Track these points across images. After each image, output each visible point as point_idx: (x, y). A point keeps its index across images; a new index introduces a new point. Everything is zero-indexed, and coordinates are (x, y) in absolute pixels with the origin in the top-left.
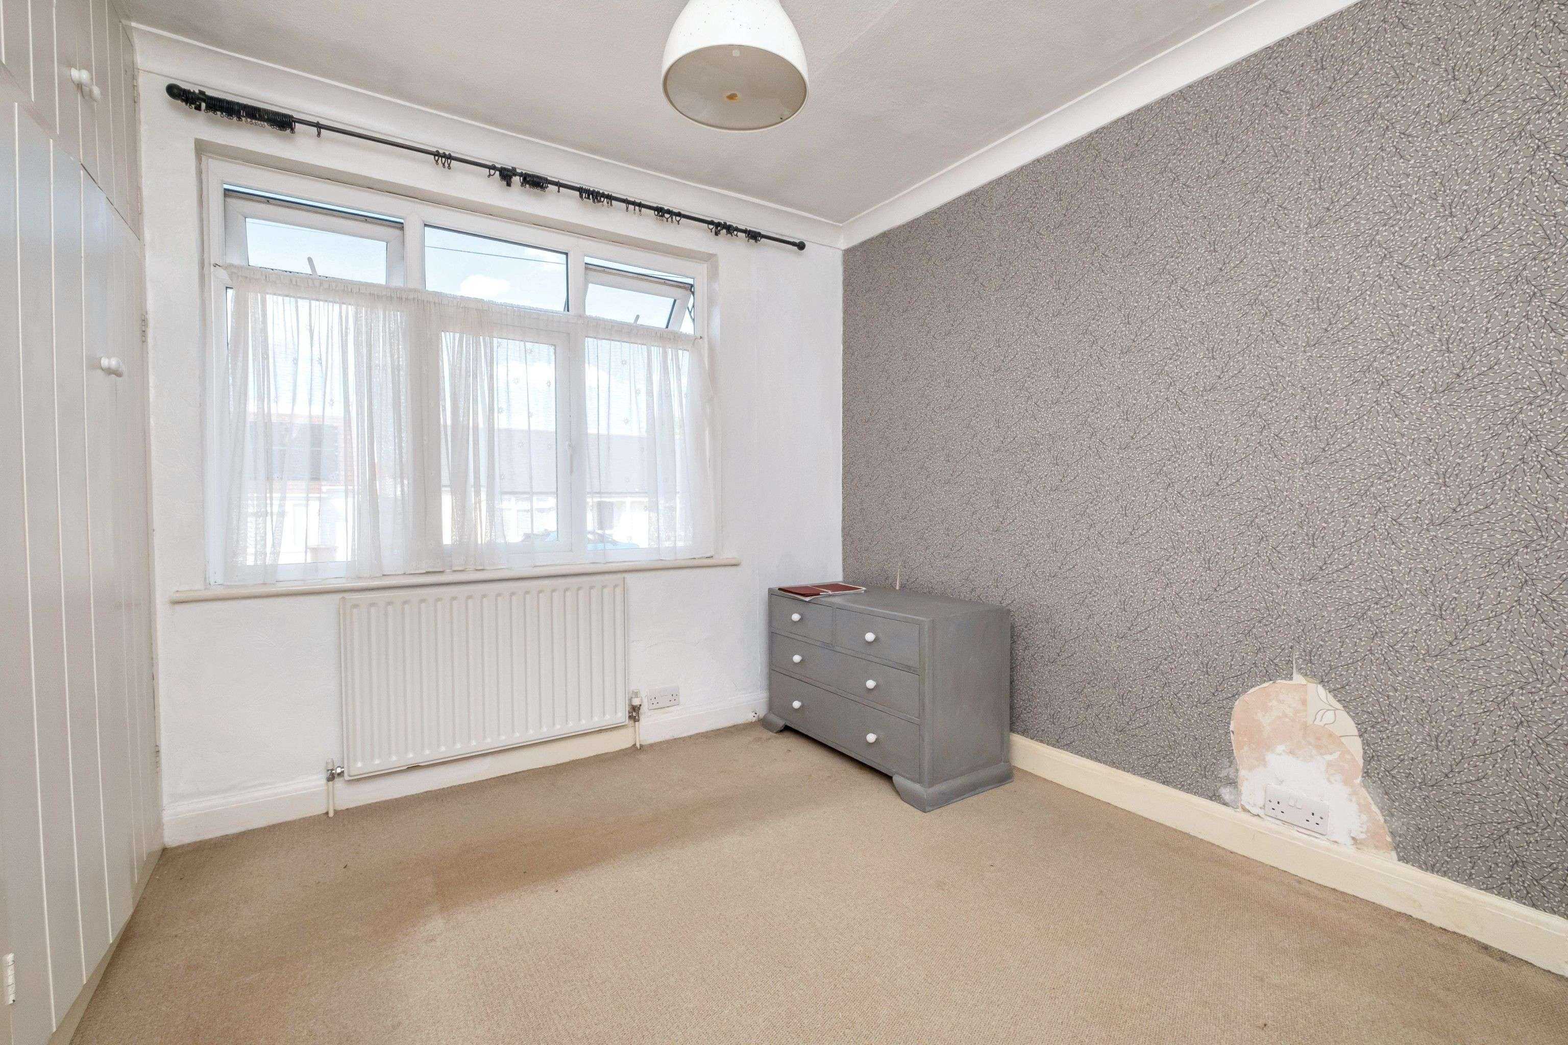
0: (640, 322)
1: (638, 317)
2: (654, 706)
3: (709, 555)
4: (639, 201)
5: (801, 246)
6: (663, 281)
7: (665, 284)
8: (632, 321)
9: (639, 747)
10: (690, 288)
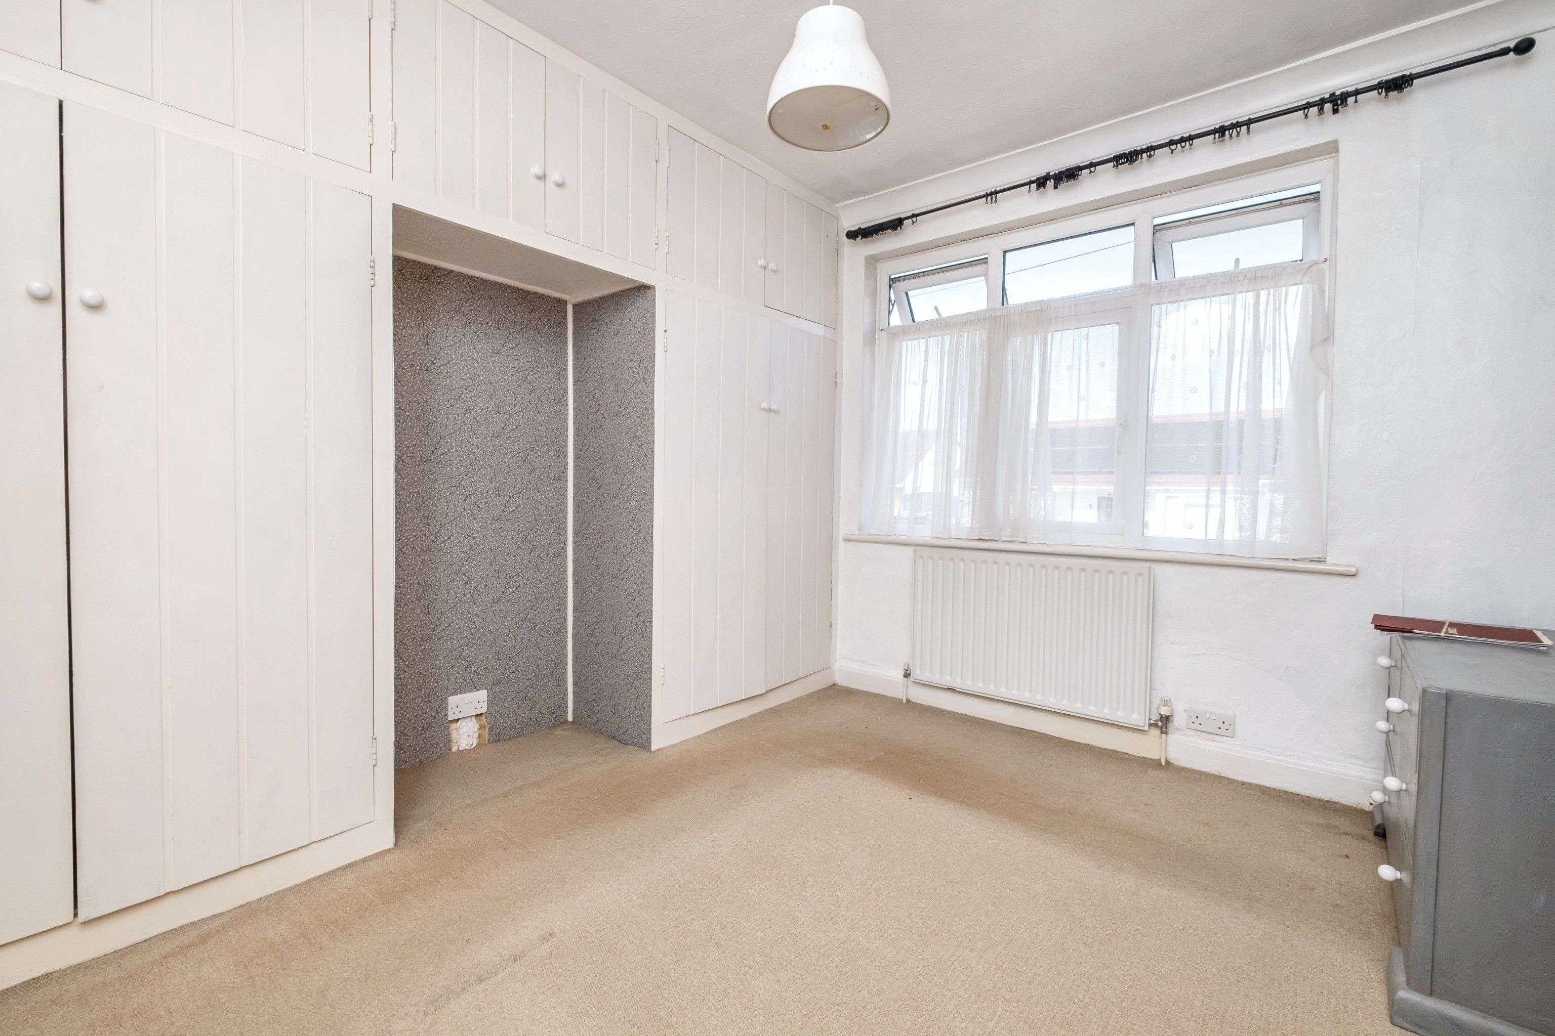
0: (1243, 265)
1: (1237, 261)
2: (1196, 726)
3: (1316, 555)
4: (1187, 135)
5: (1525, 46)
6: (1278, 203)
7: (1282, 205)
8: (1233, 268)
9: (1163, 764)
10: (1315, 197)
